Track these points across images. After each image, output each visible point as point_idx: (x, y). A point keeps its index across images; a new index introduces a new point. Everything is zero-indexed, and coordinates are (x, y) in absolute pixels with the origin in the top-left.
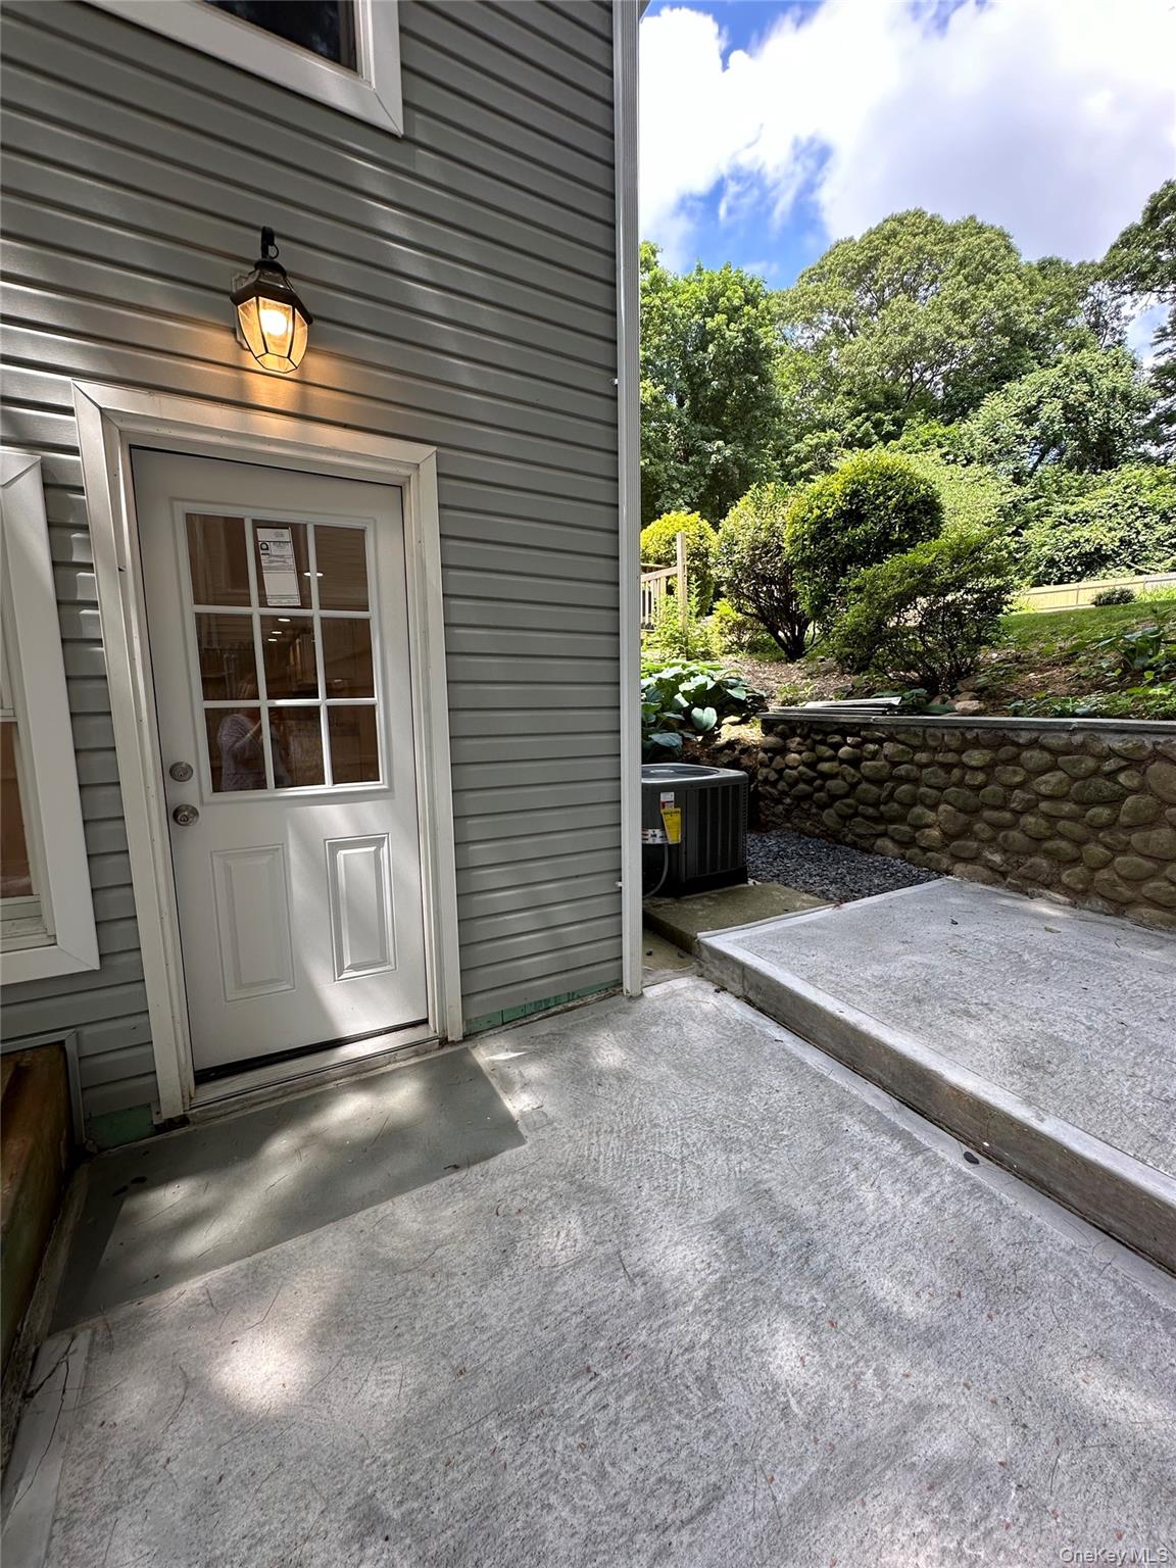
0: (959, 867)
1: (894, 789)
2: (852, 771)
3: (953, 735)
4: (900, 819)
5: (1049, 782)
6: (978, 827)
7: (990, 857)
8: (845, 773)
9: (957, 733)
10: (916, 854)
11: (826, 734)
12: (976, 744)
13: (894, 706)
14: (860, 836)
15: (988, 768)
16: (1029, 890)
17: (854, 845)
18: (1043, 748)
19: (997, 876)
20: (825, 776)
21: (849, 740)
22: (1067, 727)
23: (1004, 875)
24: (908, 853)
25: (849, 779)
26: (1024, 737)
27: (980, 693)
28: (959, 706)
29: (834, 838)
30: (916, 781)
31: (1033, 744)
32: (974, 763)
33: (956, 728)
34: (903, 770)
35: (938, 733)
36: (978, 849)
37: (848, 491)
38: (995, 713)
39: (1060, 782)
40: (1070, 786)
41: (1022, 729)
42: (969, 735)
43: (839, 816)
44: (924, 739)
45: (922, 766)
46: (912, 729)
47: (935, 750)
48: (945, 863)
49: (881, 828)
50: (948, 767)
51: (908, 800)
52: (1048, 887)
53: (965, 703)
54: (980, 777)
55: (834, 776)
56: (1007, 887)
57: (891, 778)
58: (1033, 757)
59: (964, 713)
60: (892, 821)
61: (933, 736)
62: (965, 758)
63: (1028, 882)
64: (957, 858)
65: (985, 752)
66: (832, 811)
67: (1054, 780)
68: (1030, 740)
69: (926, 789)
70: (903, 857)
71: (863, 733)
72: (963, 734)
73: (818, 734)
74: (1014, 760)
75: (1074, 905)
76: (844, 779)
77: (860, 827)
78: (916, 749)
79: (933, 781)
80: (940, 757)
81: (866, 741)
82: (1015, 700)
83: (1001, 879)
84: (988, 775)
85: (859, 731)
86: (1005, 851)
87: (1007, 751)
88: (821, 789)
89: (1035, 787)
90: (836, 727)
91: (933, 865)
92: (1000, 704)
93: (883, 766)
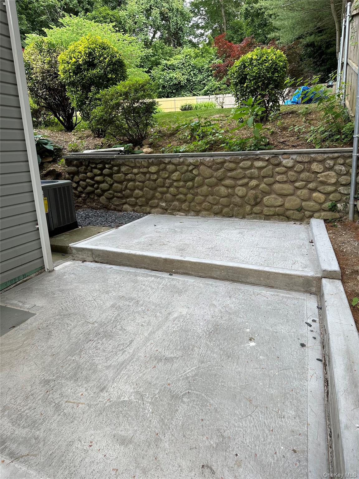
0: (153, 210)
1: (127, 184)
2: (110, 179)
3: (145, 161)
4: (130, 196)
5: (175, 176)
6: (157, 194)
7: (162, 204)
8: (107, 180)
9: (146, 160)
10: (138, 208)
11: (97, 164)
12: (152, 164)
13: (122, 151)
14: (117, 205)
15: (157, 173)
16: (174, 213)
17: (115, 209)
18: (173, 164)
19: (165, 211)
20: (98, 182)
21: (107, 166)
22: (178, 156)
23: (166, 210)
24: (135, 209)
25: (109, 183)
26: (167, 160)
27: (151, 145)
28: (144, 150)
29: (106, 208)
30: (134, 180)
31: (170, 163)
32: (153, 171)
33: (145, 158)
34: (129, 176)
35: (140, 160)
36: (158, 202)
37: (87, 52)
38: (156, 152)
39: (178, 175)
40: (181, 176)
41: (166, 158)
42: (150, 161)
43: (107, 198)
44: (135, 163)
45: (136, 174)
46: (130, 160)
47: (139, 167)
48: (148, 209)
49: (124, 201)
50: (144, 174)
51: (132, 188)
52: (179, 211)
53: (146, 149)
54: (156, 176)
55: (103, 182)
56: (168, 214)
57: (125, 180)
58: (170, 167)
59: (146, 153)
60: (127, 197)
61: (138, 162)
62: (150, 170)
63: (174, 211)
64: (152, 207)
65: (156, 167)
66: (103, 197)
67: (177, 175)
68: (169, 161)
69: (139, 183)
70: (134, 211)
71: (112, 163)
72: (148, 161)
73: (93, 164)
74: (164, 169)
75: (186, 215)
76: (107, 183)
77: (116, 201)
78: (133, 168)
79: (140, 180)
80: (141, 170)
81: (113, 166)
82: (162, 148)
83: (166, 212)
84: (158, 175)
85: (110, 162)
86: (166, 202)
87: (163, 166)
88: (97, 188)
89: (172, 178)
90: (100, 161)
91: (144, 211)
92: (157, 149)
93: (121, 176)
